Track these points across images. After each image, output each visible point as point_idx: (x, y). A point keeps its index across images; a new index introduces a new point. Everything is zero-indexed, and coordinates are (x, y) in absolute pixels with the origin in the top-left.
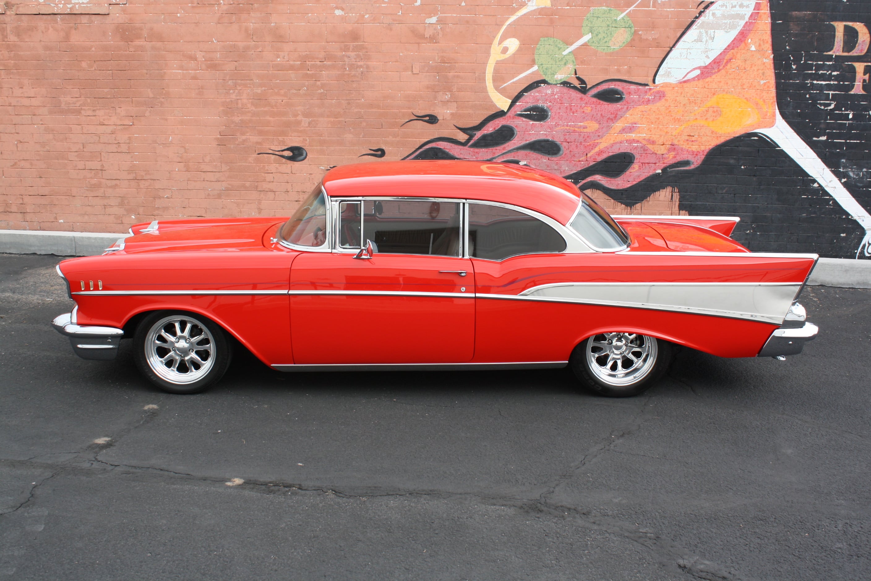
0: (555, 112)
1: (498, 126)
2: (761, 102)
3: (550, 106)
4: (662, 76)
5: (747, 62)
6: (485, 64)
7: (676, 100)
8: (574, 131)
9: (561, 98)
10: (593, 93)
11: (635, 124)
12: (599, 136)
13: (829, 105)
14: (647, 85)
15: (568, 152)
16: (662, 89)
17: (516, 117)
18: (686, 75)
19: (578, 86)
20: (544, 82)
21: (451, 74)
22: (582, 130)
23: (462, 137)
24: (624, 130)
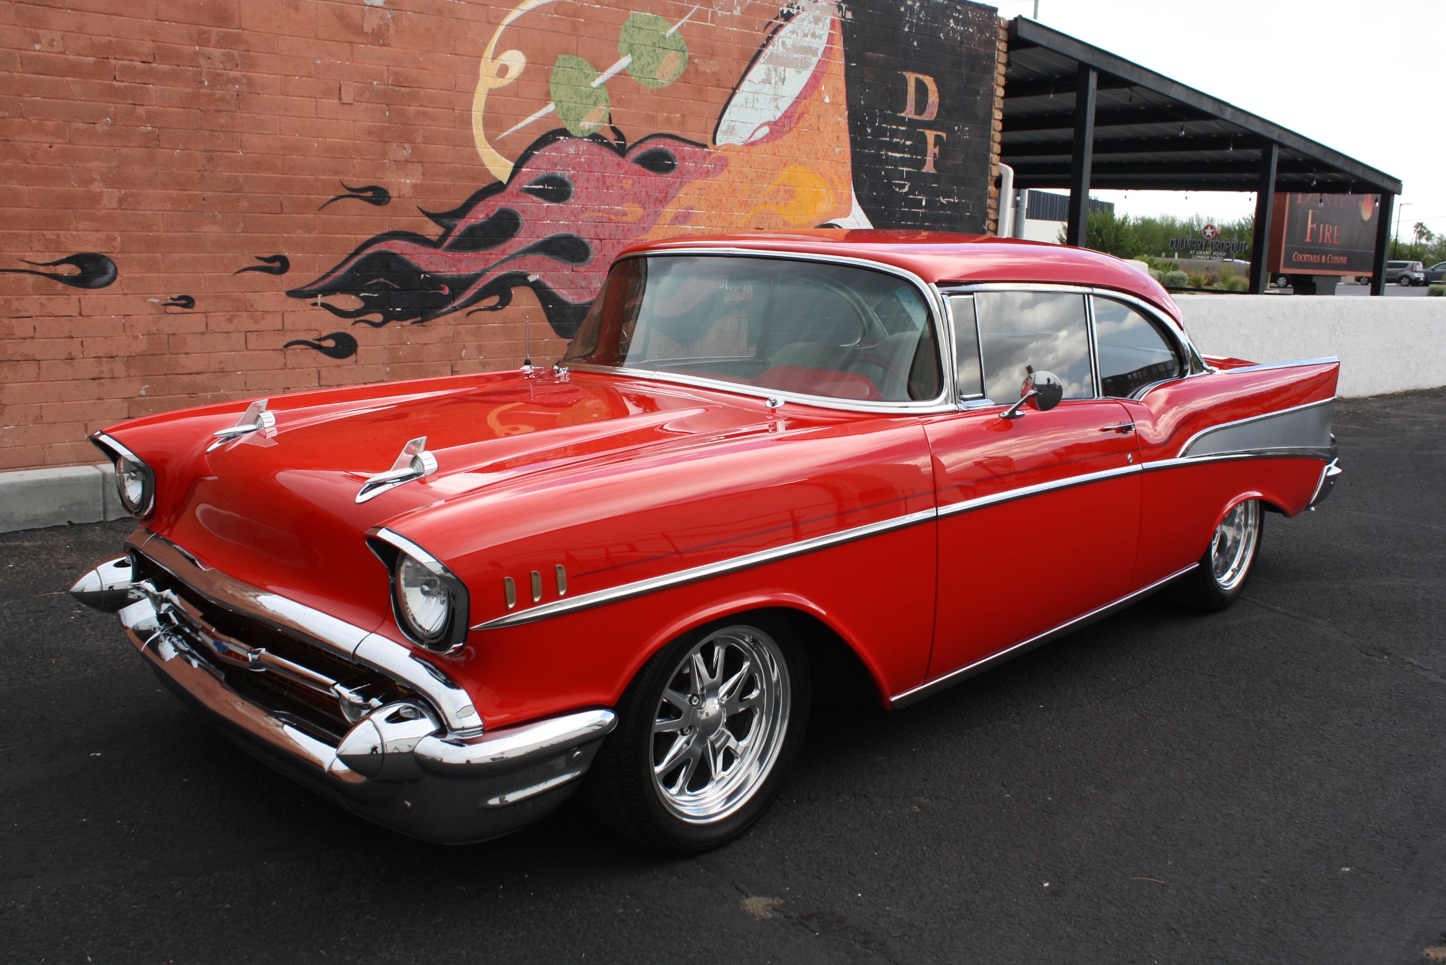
0: (582, 187)
1: (494, 210)
2: (836, 179)
3: (574, 175)
4: (725, 132)
5: (821, 119)
6: (471, 93)
7: (741, 173)
8: (610, 221)
9: (589, 163)
10: (635, 157)
11: (692, 209)
12: (644, 228)
13: (903, 186)
14: (705, 146)
15: (600, 256)
16: (725, 154)
17: (522, 194)
18: (753, 134)
19: (614, 143)
20: (564, 132)
21: (412, 109)
22: (620, 218)
23: (433, 230)
24: (676, 218)
